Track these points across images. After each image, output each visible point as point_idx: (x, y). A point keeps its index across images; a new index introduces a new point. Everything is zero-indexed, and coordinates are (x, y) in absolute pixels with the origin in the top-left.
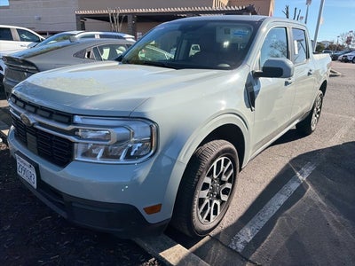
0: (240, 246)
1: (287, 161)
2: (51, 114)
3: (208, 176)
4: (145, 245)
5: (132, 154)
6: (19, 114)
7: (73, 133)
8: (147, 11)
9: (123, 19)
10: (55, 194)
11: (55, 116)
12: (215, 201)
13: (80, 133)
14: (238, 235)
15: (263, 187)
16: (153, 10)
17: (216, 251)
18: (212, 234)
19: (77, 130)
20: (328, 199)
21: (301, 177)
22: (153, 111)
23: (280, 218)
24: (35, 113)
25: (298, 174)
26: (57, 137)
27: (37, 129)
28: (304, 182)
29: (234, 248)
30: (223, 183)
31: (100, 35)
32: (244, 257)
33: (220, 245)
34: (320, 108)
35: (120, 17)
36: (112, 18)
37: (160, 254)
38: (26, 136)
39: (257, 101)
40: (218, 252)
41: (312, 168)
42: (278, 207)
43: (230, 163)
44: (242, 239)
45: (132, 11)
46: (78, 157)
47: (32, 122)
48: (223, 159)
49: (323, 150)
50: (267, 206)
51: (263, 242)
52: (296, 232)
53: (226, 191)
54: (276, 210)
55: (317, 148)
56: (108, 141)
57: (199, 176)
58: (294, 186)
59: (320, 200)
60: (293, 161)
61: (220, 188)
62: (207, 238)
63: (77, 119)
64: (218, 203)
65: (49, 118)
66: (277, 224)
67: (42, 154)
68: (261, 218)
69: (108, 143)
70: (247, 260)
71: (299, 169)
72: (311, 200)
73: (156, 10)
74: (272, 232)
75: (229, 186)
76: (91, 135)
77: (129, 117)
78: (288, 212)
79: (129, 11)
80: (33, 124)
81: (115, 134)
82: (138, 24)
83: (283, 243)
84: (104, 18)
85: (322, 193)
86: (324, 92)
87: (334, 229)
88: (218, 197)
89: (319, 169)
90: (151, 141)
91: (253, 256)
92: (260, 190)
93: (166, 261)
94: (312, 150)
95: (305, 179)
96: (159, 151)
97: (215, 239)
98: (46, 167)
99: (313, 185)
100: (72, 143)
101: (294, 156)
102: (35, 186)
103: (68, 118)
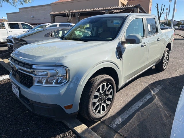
0: (114, 126)
1: (147, 85)
2: (24, 64)
3: (97, 92)
4: (68, 124)
5: (59, 82)
6: (12, 64)
7: (32, 73)
8: (85, 10)
9: (73, 15)
10: (27, 100)
11: (25, 66)
12: (103, 104)
13: (35, 73)
14: (115, 121)
15: (132, 98)
16: (88, 10)
17: (103, 128)
18: (102, 120)
19: (34, 71)
20: (165, 104)
21: (153, 93)
22: (66, 62)
23: (137, 113)
24: (18, 64)
25: (152, 91)
26: (27, 75)
27: (19, 72)
28: (154, 95)
29: (111, 127)
30: (107, 95)
31: (60, 25)
32: (115, 131)
33: (105, 125)
34: (168, 57)
35: (72, 14)
36: (68, 15)
37: (74, 128)
38: (15, 74)
39: (124, 55)
40: (104, 128)
41: (160, 88)
42: (138, 108)
43: (110, 85)
44: (116, 122)
45: (78, 11)
46: (35, 84)
47: (17, 68)
48: (105, 84)
49: (168, 79)
50: (132, 107)
51: (126, 124)
52: (144, 120)
53: (109, 99)
54: (136, 109)
55: (165, 78)
56: (47, 76)
57: (92, 92)
58: (148, 97)
59: (161, 104)
60: (151, 85)
61: (105, 98)
62: (99, 122)
63: (34, 67)
64: (105, 105)
65: (24, 66)
66: (135, 116)
67: (21, 82)
68: (128, 113)
69: (47, 77)
70: (117, 132)
71: (153, 89)
72: (156, 104)
73: (90, 10)
74: (132, 120)
75: (111, 97)
76: (40, 73)
77: (55, 65)
78: (142, 110)
79: (76, 11)
80: (17, 69)
81: (49, 73)
82: (81, 17)
83: (136, 125)
84: (64, 15)
85: (162, 101)
86: (170, 49)
87: (165, 118)
88: (105, 102)
89: (163, 89)
90: (66, 75)
91: (120, 131)
92: (130, 99)
93: (76, 131)
94: (162, 79)
95: (155, 94)
96: (70, 80)
97: (103, 122)
98: (23, 88)
99: (158, 96)
100: (32, 77)
101: (152, 82)
102: (19, 96)
103: (30, 66)
